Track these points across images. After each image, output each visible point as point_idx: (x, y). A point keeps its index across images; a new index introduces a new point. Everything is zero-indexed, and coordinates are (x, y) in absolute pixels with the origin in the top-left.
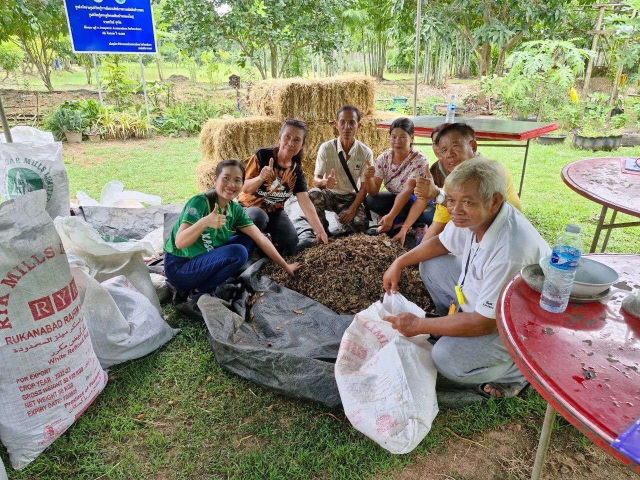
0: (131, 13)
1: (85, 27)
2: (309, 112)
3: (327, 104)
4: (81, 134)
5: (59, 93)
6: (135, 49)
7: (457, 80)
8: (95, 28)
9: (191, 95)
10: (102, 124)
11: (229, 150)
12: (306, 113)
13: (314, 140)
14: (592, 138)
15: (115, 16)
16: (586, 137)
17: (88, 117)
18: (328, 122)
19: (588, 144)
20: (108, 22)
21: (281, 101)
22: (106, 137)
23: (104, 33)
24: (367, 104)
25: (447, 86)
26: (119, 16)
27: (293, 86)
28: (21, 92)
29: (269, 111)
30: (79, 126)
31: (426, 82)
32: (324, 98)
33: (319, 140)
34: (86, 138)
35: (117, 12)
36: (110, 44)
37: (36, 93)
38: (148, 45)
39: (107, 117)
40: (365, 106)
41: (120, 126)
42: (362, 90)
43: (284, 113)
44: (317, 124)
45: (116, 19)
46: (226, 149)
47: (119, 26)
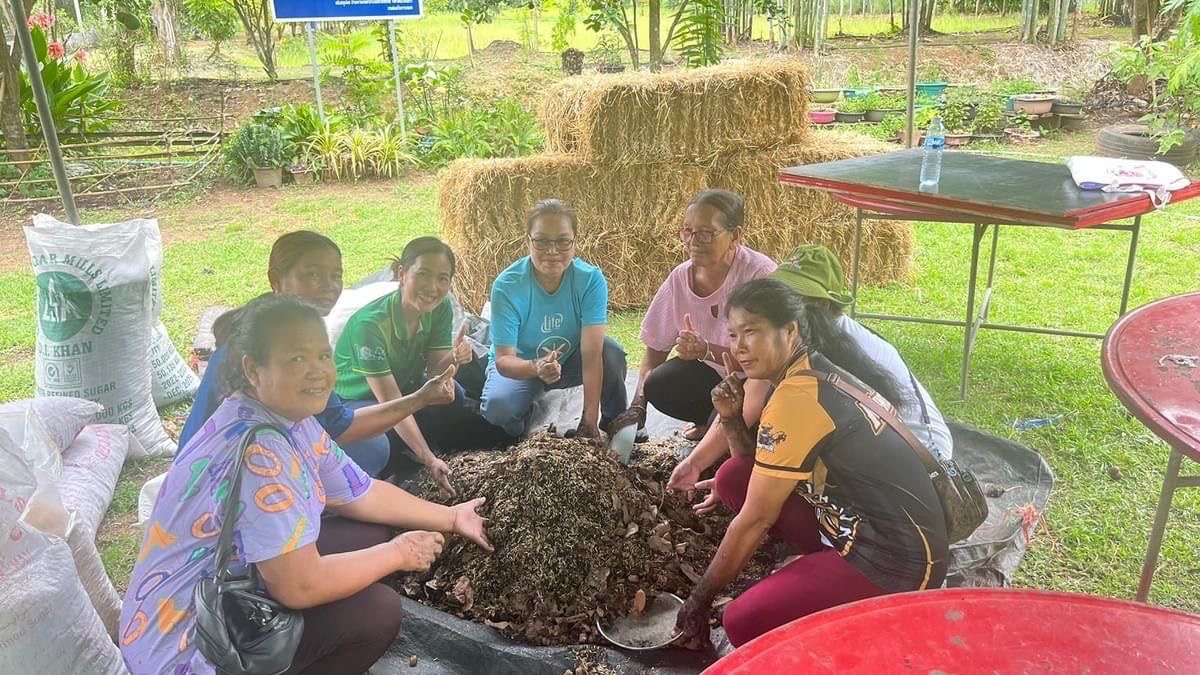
2: (651, 142)
3: (693, 124)
4: (280, 171)
5: (286, 82)
7: (1105, 29)
9: (520, 80)
10: (318, 152)
11: (480, 223)
12: (645, 145)
13: (661, 201)
17: (294, 140)
18: (693, 161)
21: (592, 122)
22: (324, 177)
24: (788, 122)
25: (1078, 45)
27: (615, 92)
28: (223, 83)
29: (570, 142)
30: (276, 158)
31: (1026, 37)
32: (686, 113)
33: (673, 199)
34: (288, 178)
36: (338, 3)
37: (247, 84)
39: (327, 140)
40: (782, 125)
41: (348, 156)
42: (776, 92)
43: (597, 146)
44: (669, 167)
46: (475, 222)
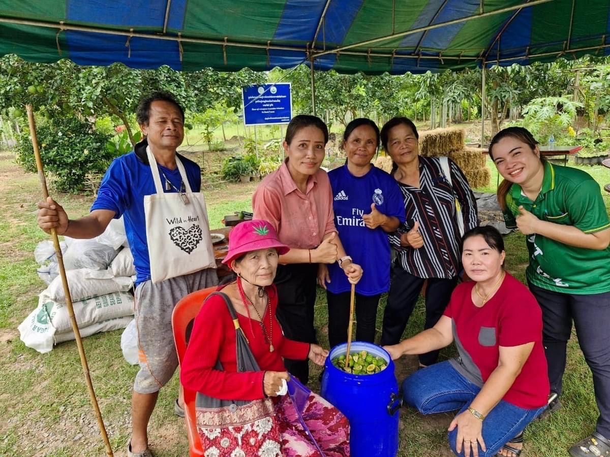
0: (279, 99)
1: (253, 109)
6: (280, 121)
8: (258, 109)
14: (589, 158)
15: (270, 101)
16: (585, 158)
19: (586, 162)
20: (265, 105)
23: (263, 112)
26: (272, 101)
34: (251, 179)
35: (271, 99)
36: (266, 119)
38: (287, 118)
45: (270, 103)
47: (272, 107)
